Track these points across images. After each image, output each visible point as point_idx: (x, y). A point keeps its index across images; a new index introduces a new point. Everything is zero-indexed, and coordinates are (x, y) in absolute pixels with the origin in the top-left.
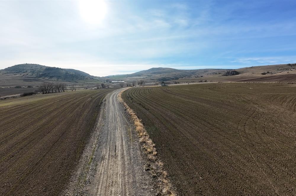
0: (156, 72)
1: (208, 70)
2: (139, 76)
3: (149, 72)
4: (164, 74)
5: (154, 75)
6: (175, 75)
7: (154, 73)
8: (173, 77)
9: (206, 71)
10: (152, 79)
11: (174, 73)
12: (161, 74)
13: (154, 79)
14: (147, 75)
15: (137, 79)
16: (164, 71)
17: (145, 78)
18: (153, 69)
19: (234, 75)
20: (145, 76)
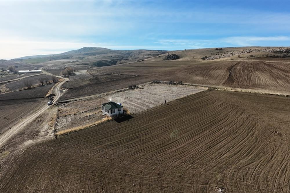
0: (88, 52)
1: (142, 51)
2: (68, 58)
3: (81, 53)
4: (98, 55)
5: (86, 57)
6: (112, 56)
7: (87, 54)
8: (110, 60)
9: (140, 52)
10: (85, 64)
11: (110, 54)
12: (95, 55)
13: (87, 64)
14: (77, 56)
15: (64, 63)
16: (98, 51)
17: (76, 61)
18: (85, 49)
19: (175, 59)
20: (76, 58)
